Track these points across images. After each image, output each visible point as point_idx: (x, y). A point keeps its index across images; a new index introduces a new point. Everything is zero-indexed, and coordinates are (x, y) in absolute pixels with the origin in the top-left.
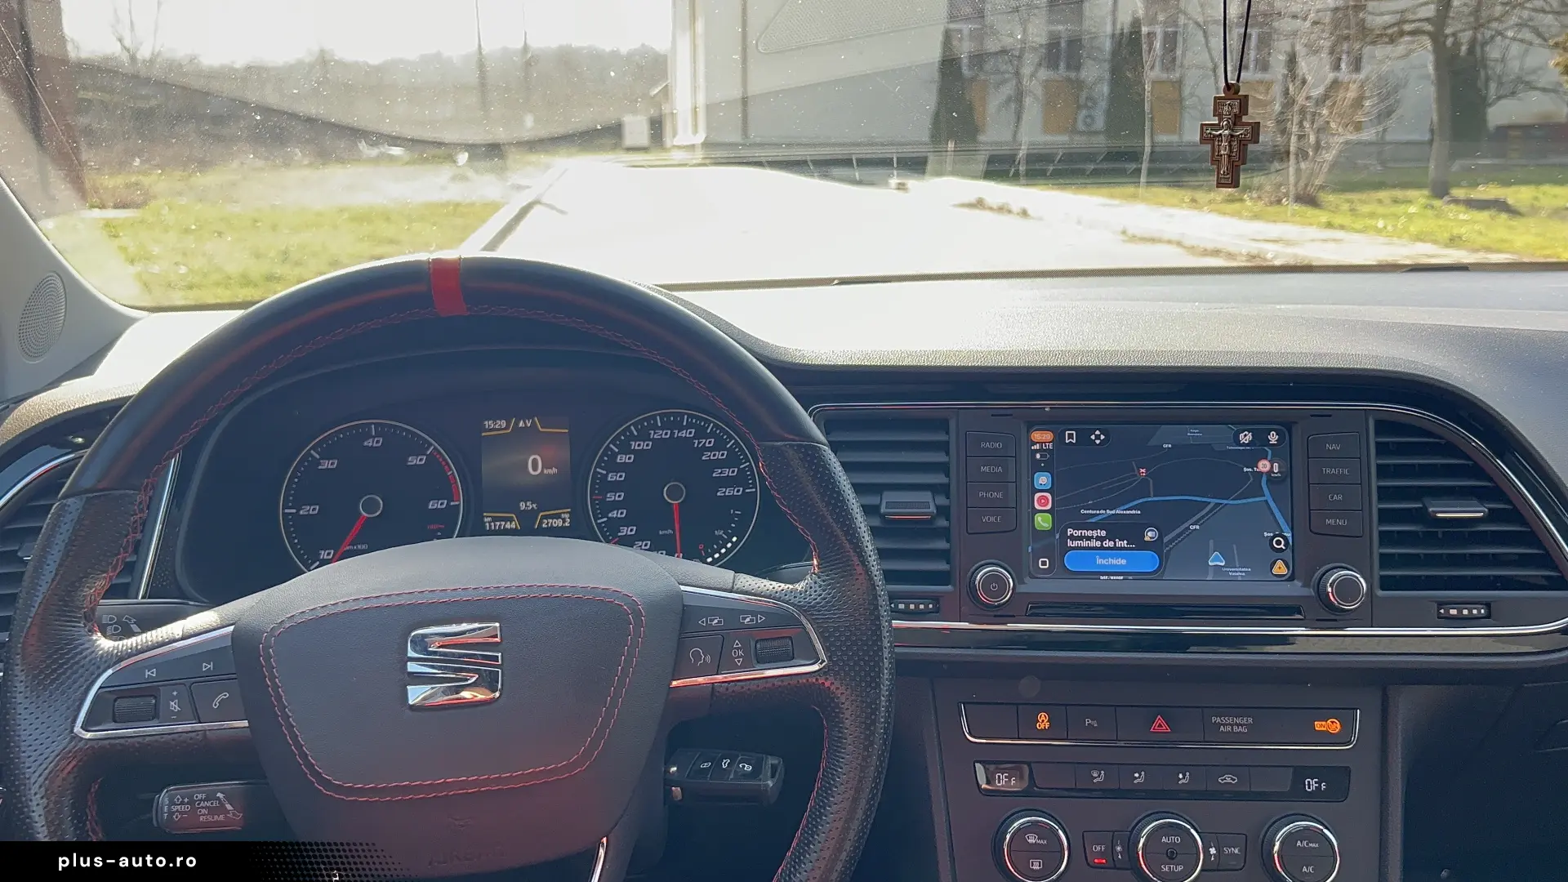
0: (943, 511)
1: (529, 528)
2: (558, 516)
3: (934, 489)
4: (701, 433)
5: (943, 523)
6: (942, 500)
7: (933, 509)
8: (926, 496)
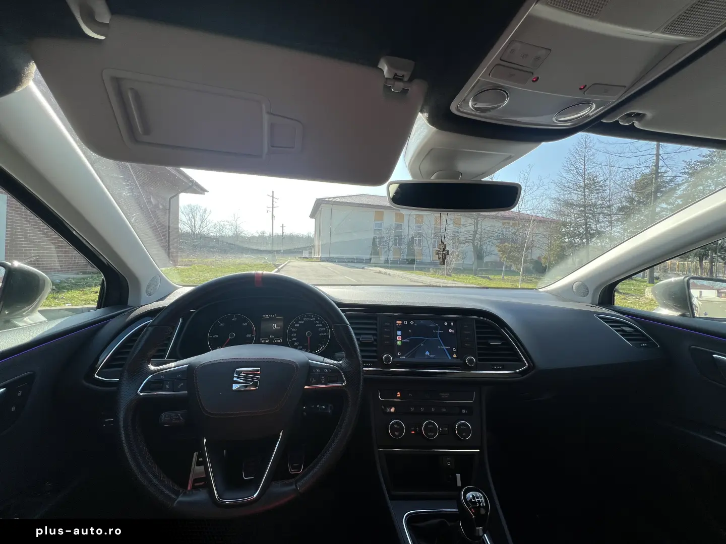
0: (375, 340)
1: (271, 343)
2: (279, 339)
3: (373, 335)
4: (316, 319)
5: (375, 343)
6: (375, 337)
7: (373, 340)
8: (371, 336)
